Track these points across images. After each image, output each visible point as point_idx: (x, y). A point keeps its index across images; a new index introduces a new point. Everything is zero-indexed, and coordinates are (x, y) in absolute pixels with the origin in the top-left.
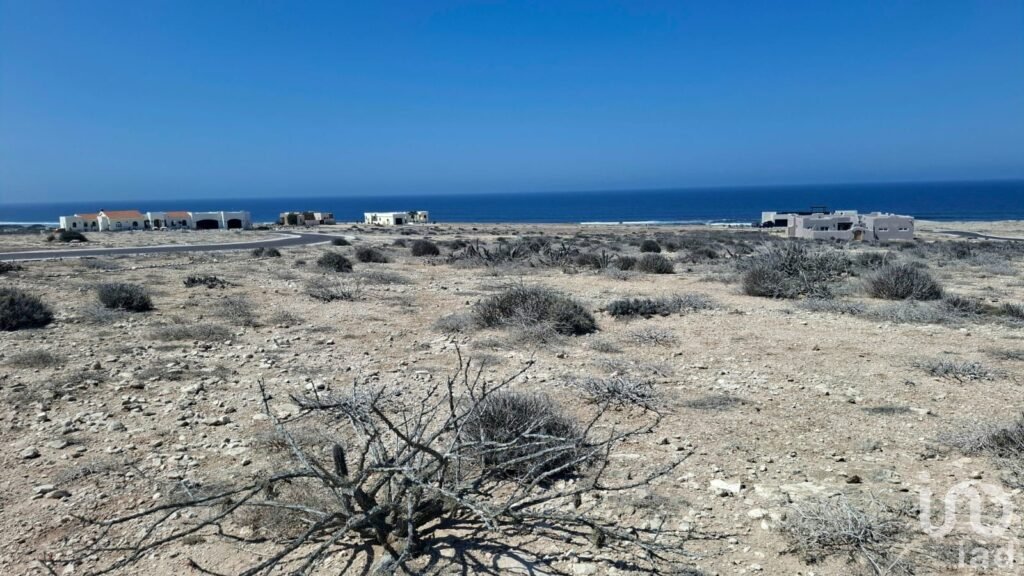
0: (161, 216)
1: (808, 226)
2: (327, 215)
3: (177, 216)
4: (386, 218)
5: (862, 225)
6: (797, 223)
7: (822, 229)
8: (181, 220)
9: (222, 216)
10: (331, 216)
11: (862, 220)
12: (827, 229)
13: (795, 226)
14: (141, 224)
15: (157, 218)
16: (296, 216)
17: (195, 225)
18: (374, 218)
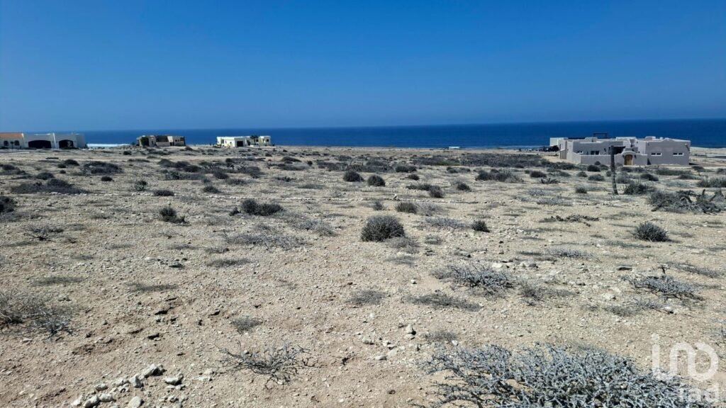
1: (577, 150)
2: (178, 138)
3: (9, 137)
4: (230, 141)
5: (634, 149)
6: (568, 148)
7: (592, 153)
8: (14, 140)
9: (54, 137)
11: (635, 144)
12: (597, 153)
13: (566, 150)
16: (148, 138)
17: (27, 146)
18: (223, 141)
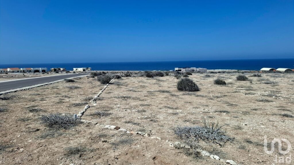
0: (25, 69)
2: (64, 69)
3: (29, 69)
4: (81, 69)
6: (183, 70)
8: (30, 70)
9: (40, 69)
10: (65, 69)
11: (197, 69)
14: (19, 71)
15: (24, 70)
16: (56, 69)
17: (33, 72)
18: (76, 70)
